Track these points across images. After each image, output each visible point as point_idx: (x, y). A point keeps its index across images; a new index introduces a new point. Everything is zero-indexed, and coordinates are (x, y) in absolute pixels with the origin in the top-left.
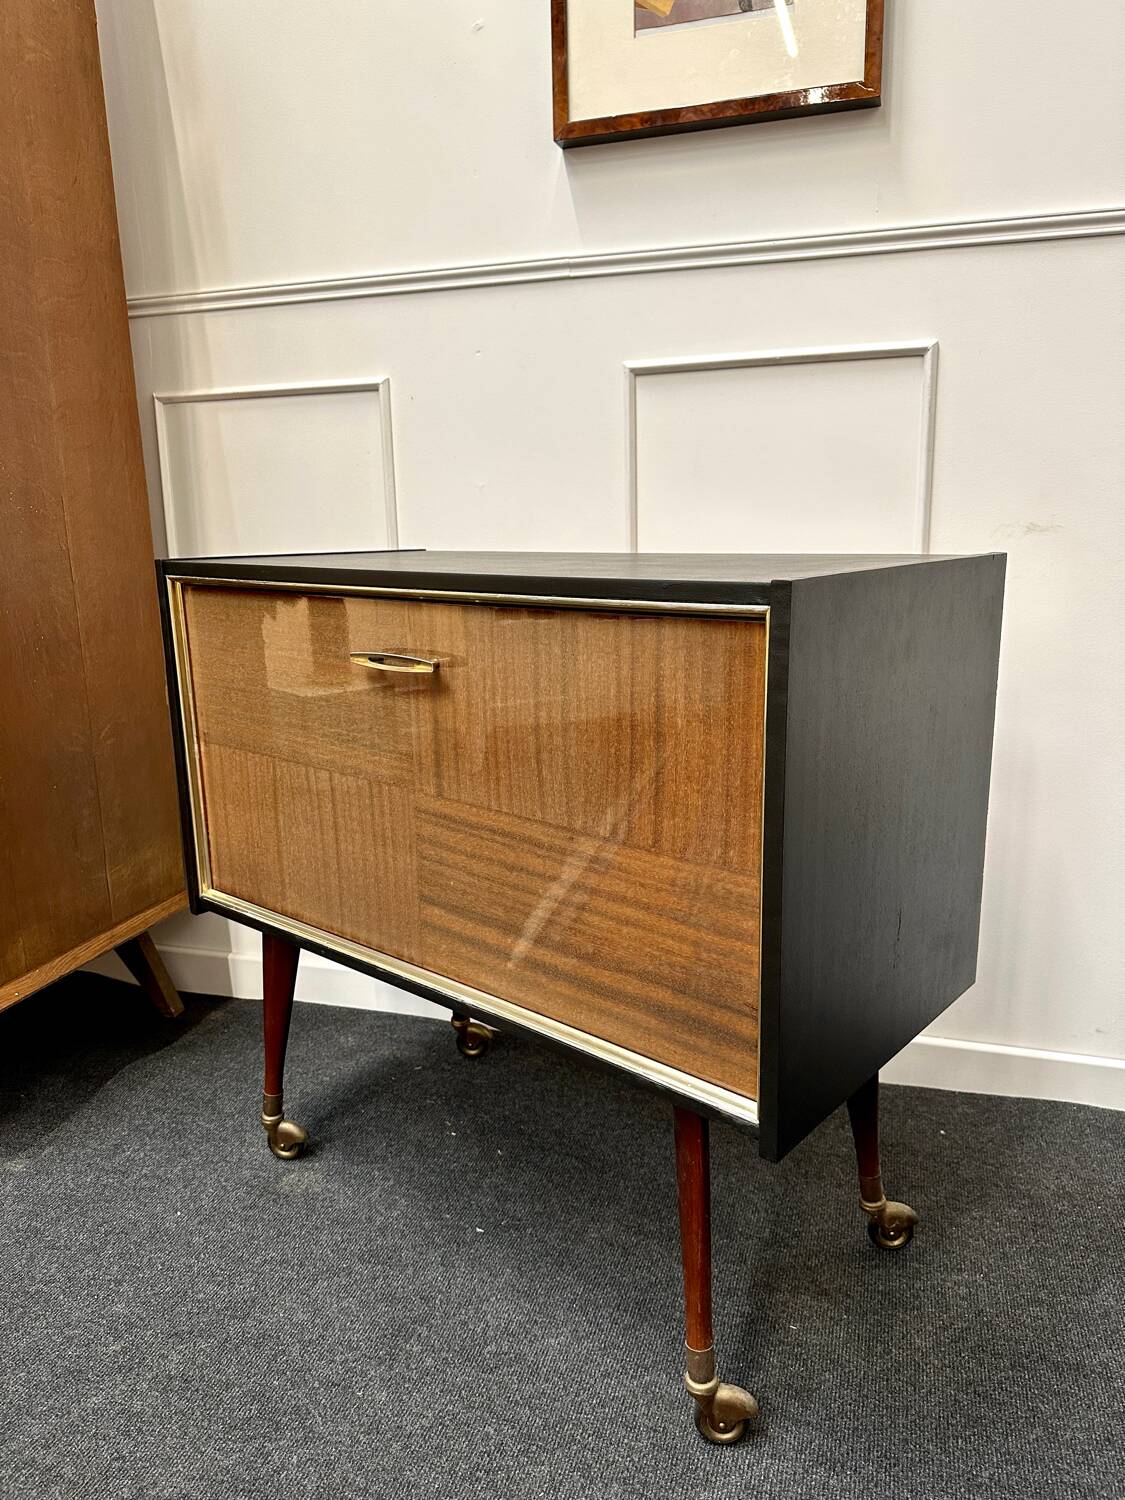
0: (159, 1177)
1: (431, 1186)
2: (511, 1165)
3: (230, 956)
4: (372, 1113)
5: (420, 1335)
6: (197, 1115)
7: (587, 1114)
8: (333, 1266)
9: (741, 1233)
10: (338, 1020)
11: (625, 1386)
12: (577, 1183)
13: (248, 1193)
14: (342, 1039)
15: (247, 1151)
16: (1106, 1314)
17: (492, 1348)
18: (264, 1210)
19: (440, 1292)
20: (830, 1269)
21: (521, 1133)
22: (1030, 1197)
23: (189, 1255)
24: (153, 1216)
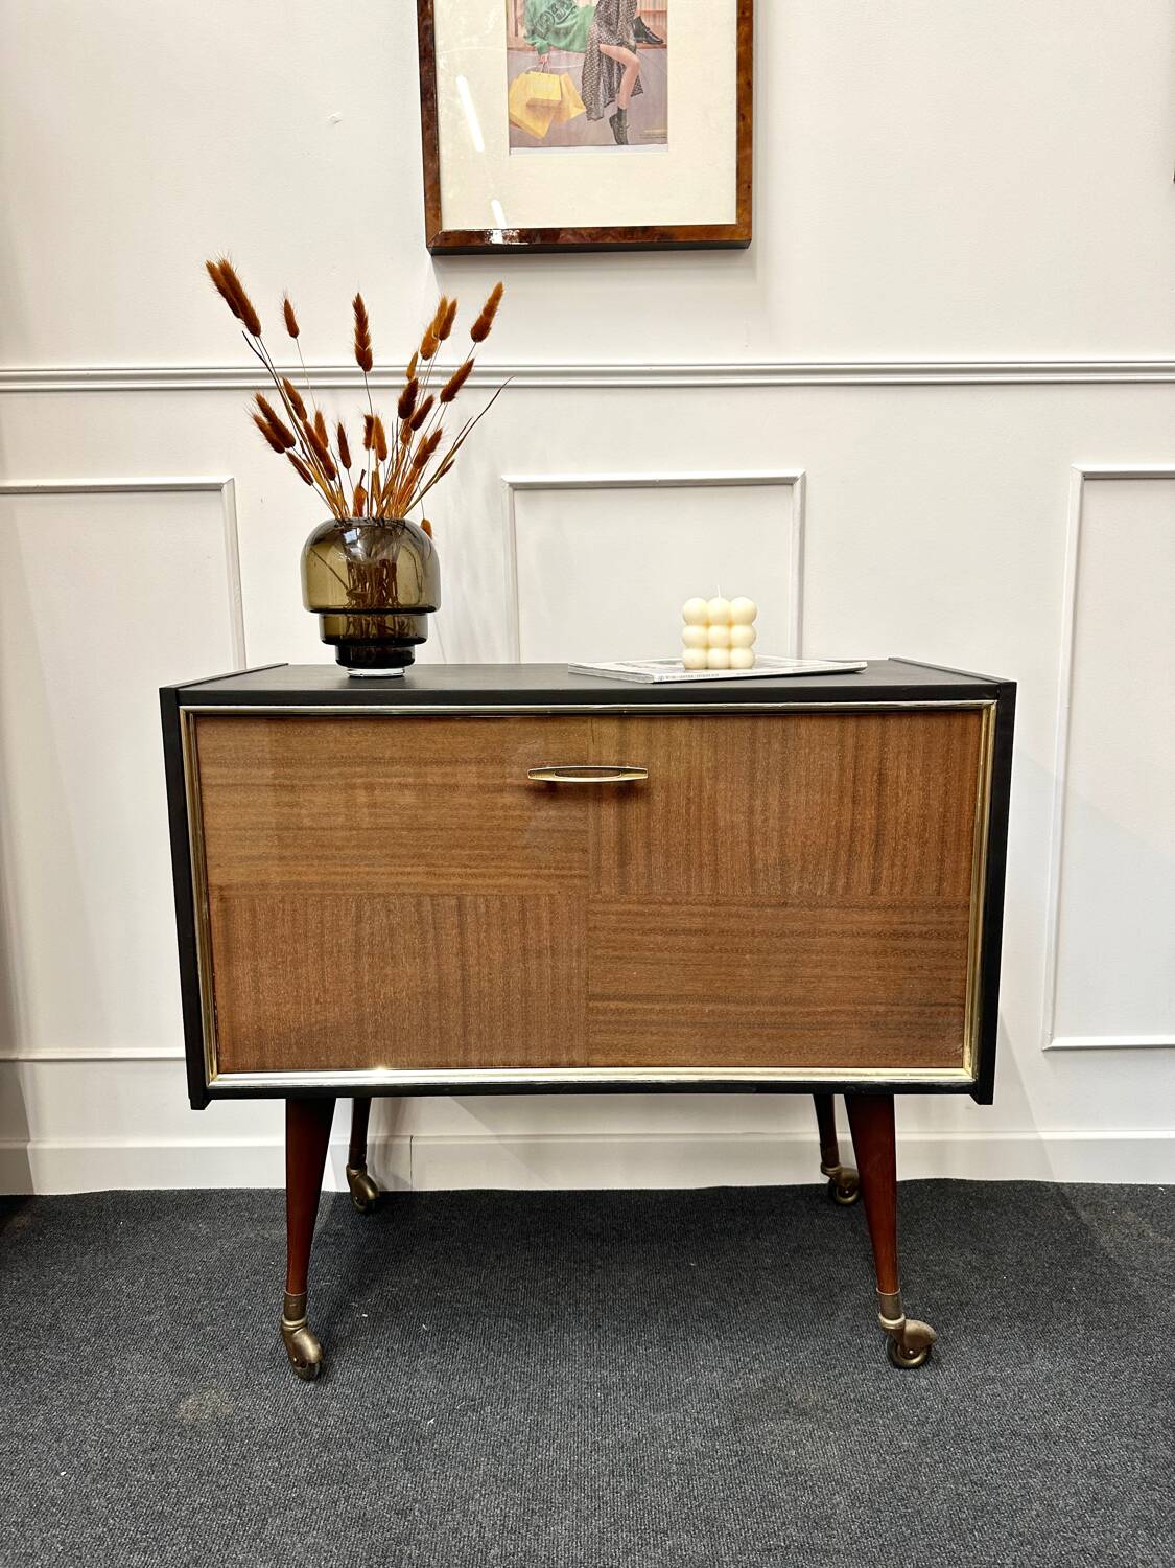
0: (18, 1435)
1: (360, 1379)
2: (442, 1340)
3: (29, 1146)
4: (260, 1308)
5: (410, 1555)
6: (40, 1347)
7: (503, 1268)
8: (280, 1498)
9: (703, 1367)
10: (178, 1207)
11: (651, 1559)
12: (520, 1346)
13: (144, 1432)
14: (192, 1228)
15: (121, 1381)
16: (1048, 1380)
17: (495, 1551)
18: (170, 1449)
19: (415, 1501)
20: (800, 1387)
21: (439, 1301)
22: (946, 1277)
23: (93, 1524)
24: (28, 1485)
